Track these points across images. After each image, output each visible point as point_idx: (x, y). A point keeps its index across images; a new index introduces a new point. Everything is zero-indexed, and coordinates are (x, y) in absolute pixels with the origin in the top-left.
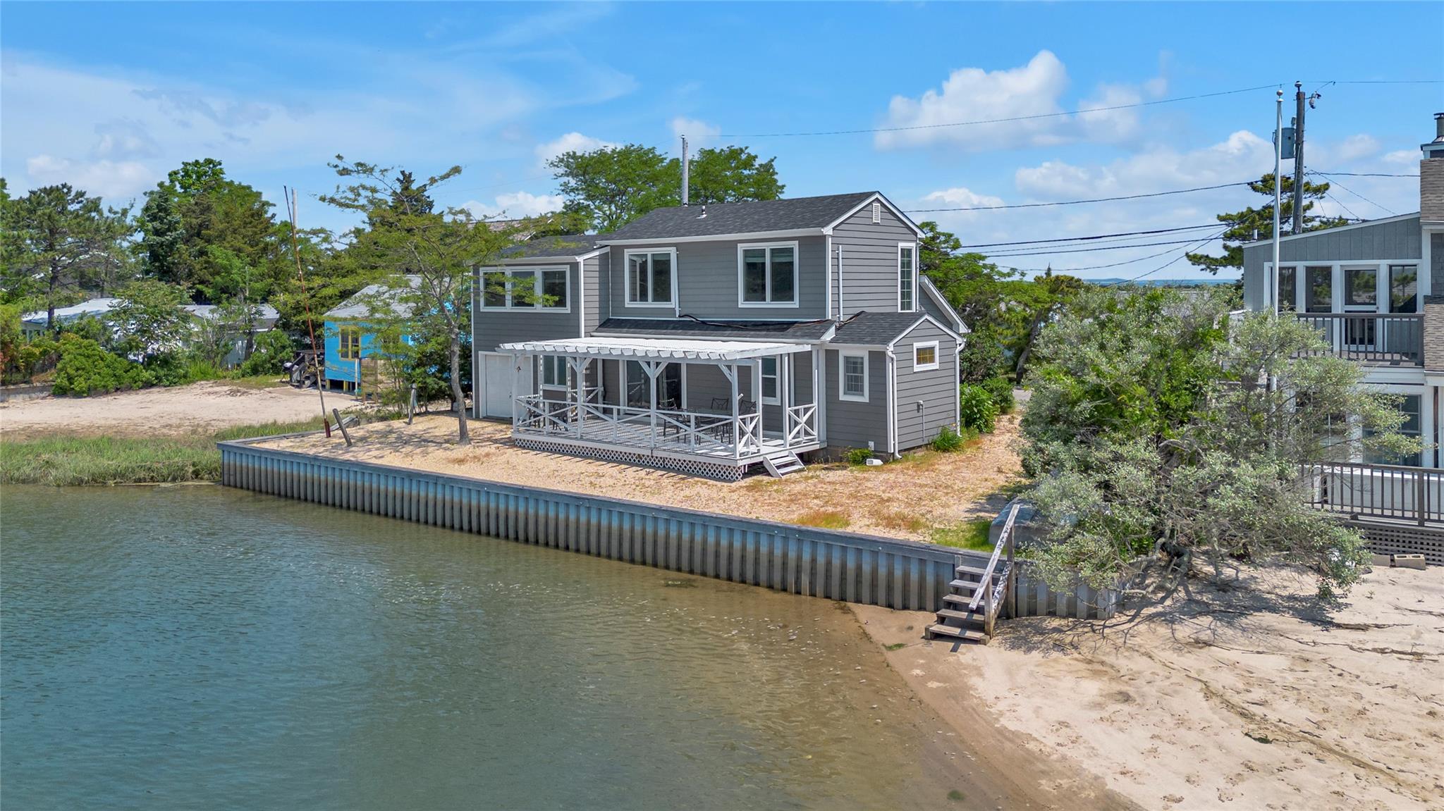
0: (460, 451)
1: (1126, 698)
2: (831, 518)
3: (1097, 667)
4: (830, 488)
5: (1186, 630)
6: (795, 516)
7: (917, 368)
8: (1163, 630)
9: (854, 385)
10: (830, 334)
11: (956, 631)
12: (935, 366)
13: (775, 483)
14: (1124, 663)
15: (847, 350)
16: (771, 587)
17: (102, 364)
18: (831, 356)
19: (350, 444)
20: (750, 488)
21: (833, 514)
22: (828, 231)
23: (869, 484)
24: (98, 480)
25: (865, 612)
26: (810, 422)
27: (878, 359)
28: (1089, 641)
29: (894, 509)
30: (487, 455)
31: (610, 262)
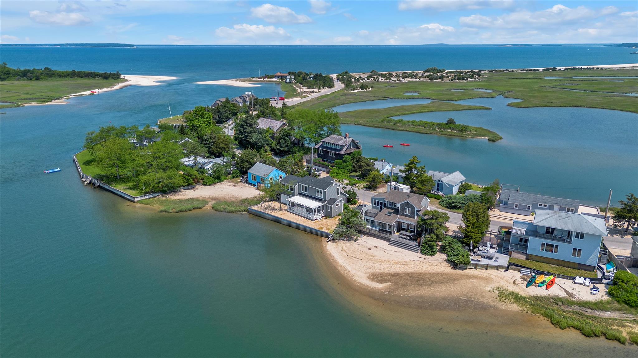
0: (281, 212)
1: (337, 247)
2: (322, 228)
3: (337, 245)
4: (323, 223)
5: (345, 242)
6: (318, 228)
7: (336, 207)
8: (343, 242)
9: (329, 209)
10: (326, 202)
11: (328, 241)
12: (339, 206)
13: (318, 222)
14: (339, 244)
15: (327, 205)
16: (315, 235)
17: (210, 180)
18: (326, 205)
19: (266, 209)
20: (315, 222)
21: (322, 227)
22: (326, 190)
23: (328, 222)
24: (232, 212)
25: (323, 238)
26: (323, 213)
27: (331, 207)
28: (338, 242)
29: (329, 227)
30: (285, 213)
31: (300, 186)
